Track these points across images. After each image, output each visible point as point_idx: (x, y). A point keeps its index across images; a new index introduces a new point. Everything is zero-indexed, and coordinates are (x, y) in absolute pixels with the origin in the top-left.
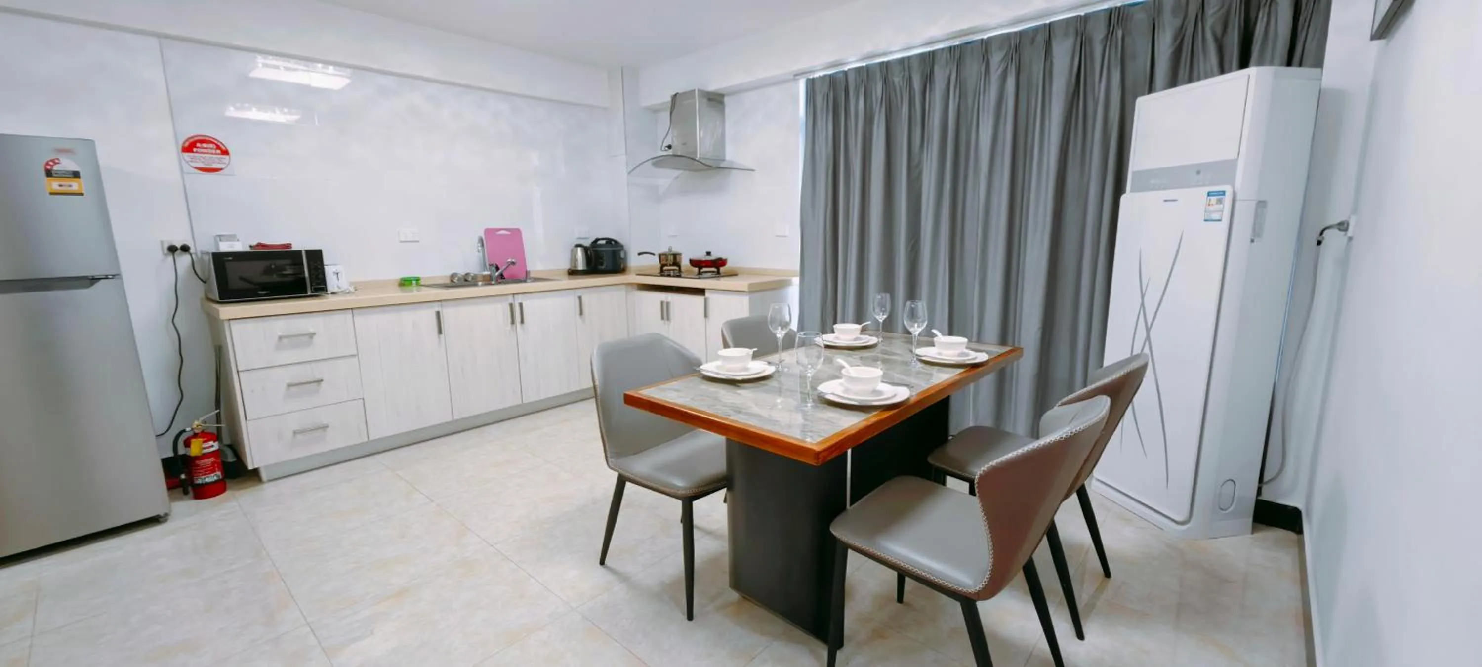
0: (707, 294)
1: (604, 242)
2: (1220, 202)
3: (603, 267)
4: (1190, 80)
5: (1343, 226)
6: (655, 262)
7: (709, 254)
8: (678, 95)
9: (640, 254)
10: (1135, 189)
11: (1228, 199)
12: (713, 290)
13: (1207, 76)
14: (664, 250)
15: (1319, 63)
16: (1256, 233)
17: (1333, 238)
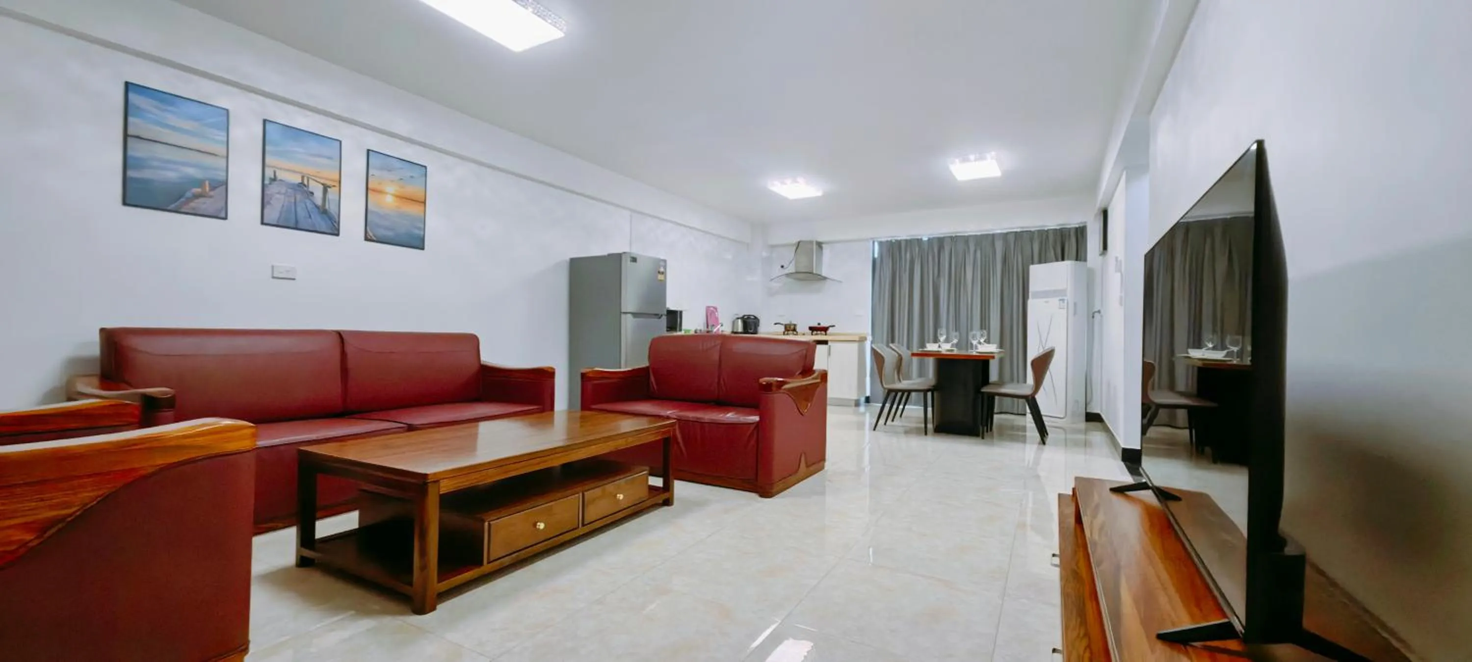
0: (830, 343)
1: (752, 317)
2: (1064, 302)
3: (751, 331)
4: (1045, 262)
5: (1099, 312)
6: (782, 329)
7: (819, 324)
8: (801, 243)
9: (776, 324)
10: (1033, 298)
11: (1066, 301)
12: (831, 341)
13: (1051, 261)
14: (788, 322)
15: (1085, 260)
16: (1075, 313)
17: (1096, 315)
